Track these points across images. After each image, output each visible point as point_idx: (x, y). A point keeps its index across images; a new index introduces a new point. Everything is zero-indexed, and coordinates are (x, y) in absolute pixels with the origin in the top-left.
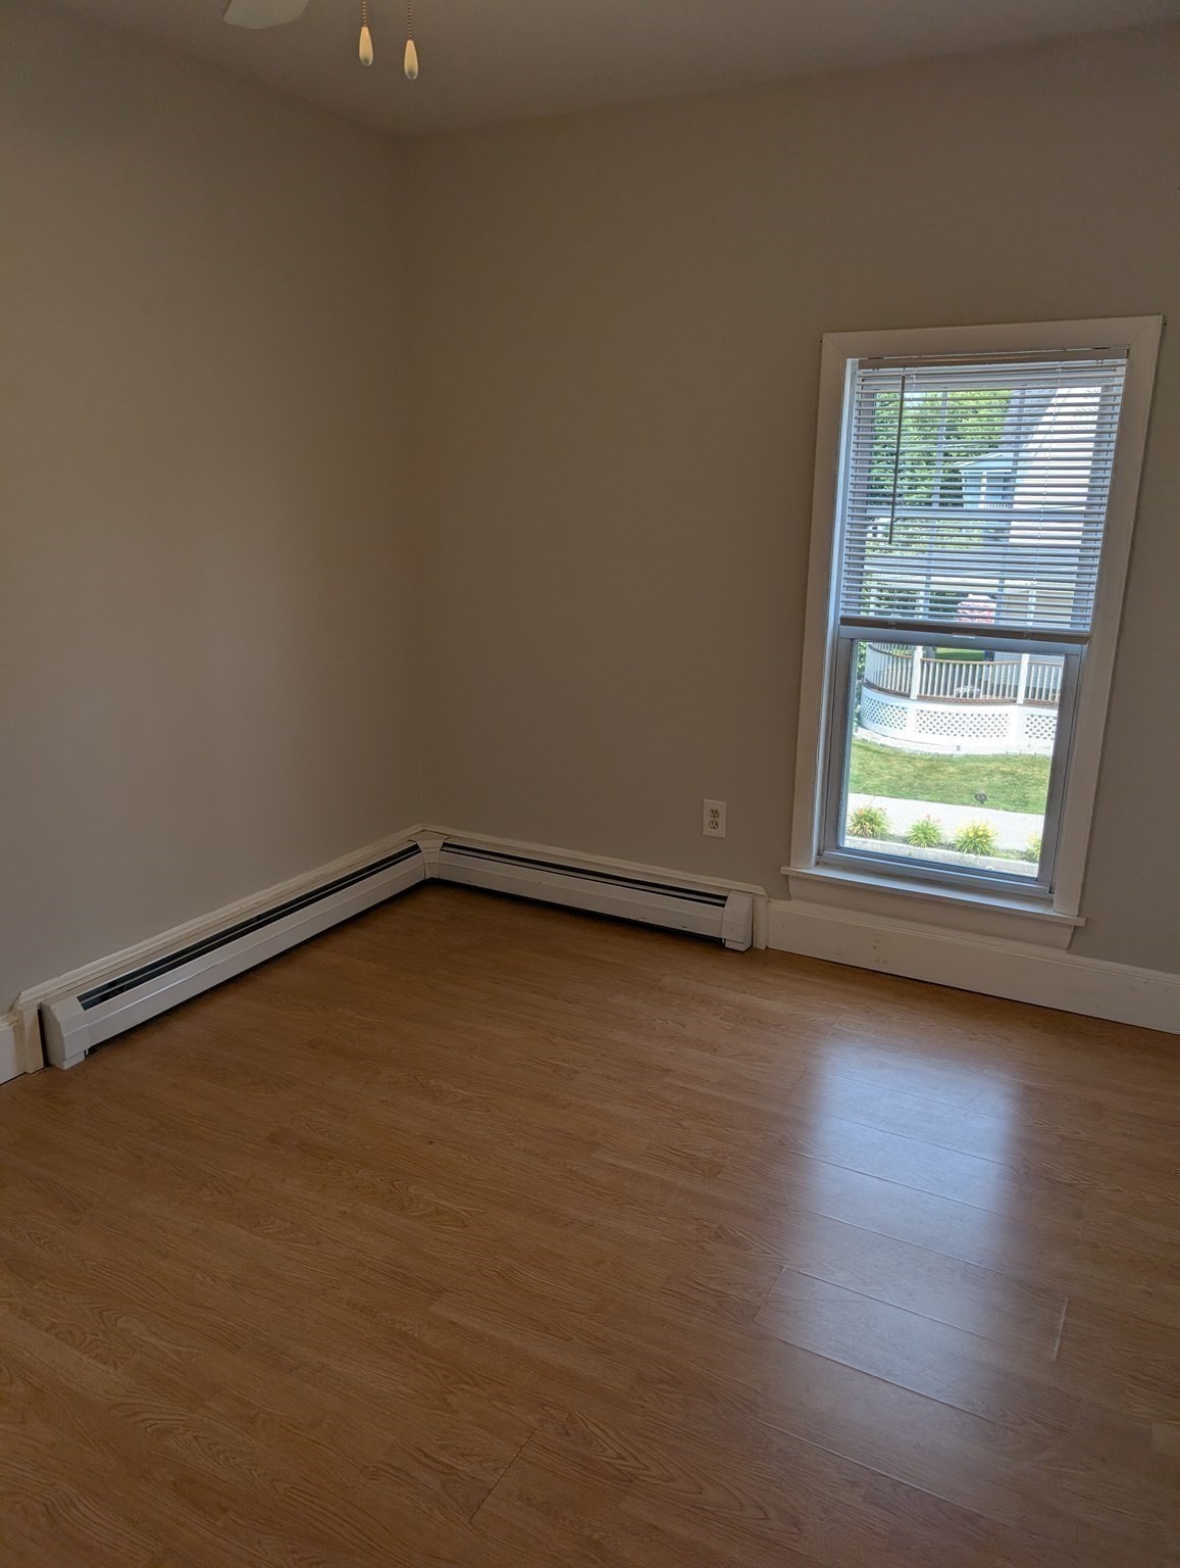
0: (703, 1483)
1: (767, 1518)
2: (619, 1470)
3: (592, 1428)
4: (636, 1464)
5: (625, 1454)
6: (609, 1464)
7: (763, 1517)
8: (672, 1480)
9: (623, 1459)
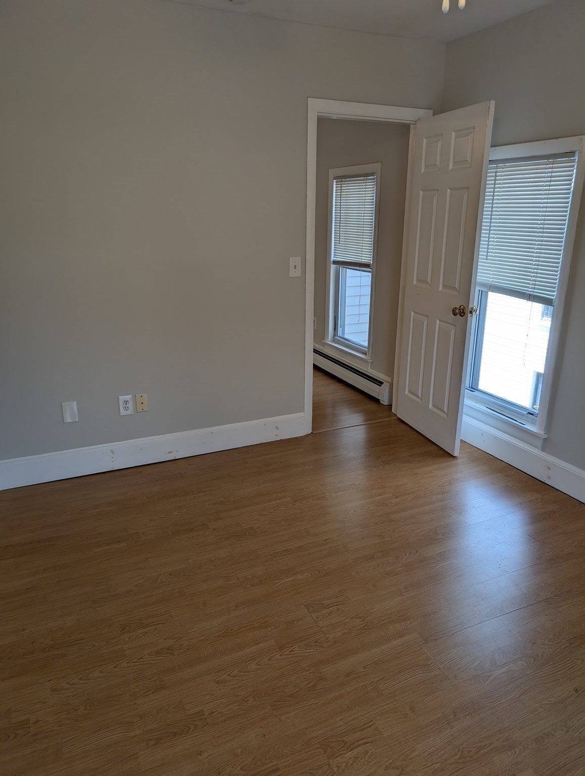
0: (259, 667)
1: (228, 675)
2: (287, 648)
3: (312, 650)
4: (285, 653)
5: (292, 653)
6: (292, 646)
7: (231, 675)
8: (269, 660)
9: (291, 651)
